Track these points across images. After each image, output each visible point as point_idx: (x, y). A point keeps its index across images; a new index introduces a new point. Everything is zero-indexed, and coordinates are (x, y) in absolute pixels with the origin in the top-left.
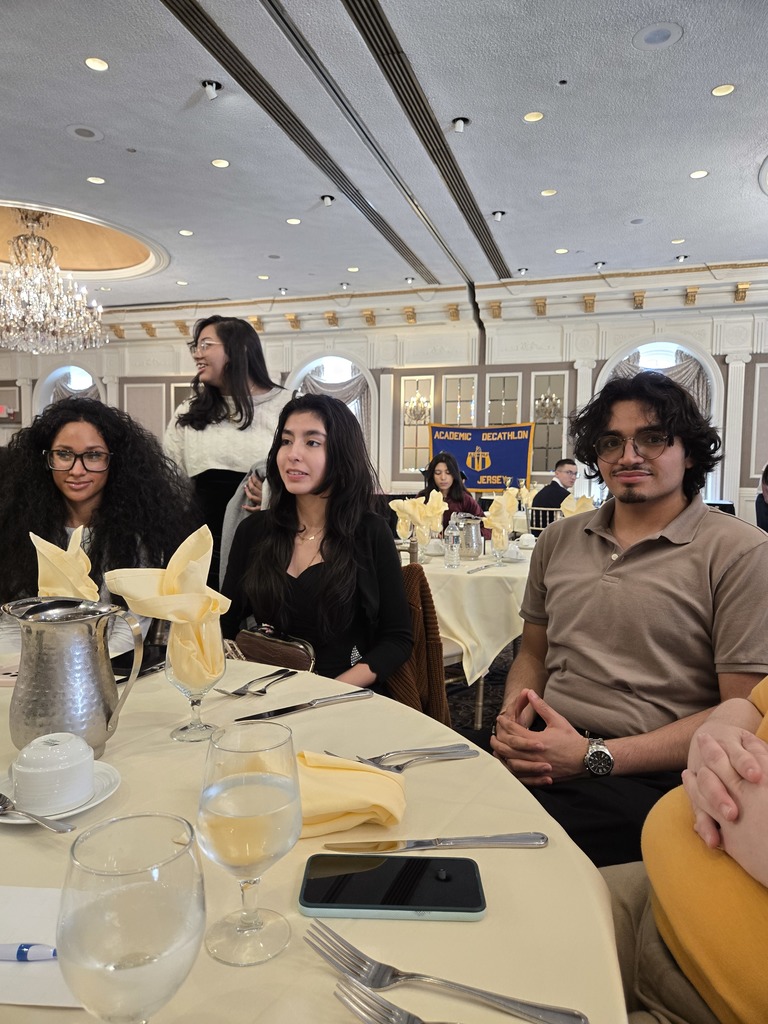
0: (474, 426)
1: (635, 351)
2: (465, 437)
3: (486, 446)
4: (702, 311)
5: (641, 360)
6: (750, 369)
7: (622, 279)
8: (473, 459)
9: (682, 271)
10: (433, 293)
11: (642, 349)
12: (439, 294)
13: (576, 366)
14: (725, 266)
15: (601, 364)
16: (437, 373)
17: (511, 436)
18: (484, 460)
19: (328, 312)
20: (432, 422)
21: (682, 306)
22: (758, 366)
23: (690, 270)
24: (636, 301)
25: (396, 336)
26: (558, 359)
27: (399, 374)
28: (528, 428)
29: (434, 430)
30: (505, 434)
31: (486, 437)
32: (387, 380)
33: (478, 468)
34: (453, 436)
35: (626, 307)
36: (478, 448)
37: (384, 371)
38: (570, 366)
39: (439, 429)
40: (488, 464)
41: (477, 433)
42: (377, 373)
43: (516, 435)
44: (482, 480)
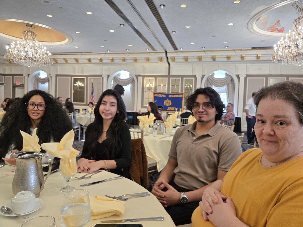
0: (167, 93)
1: (213, 73)
2: (164, 96)
3: (170, 99)
4: (233, 62)
5: (215, 75)
6: (246, 79)
7: (210, 52)
8: (166, 102)
9: (227, 51)
10: (154, 54)
11: (215, 72)
12: (156, 54)
13: (196, 76)
14: (239, 50)
15: (203, 76)
16: (156, 77)
17: (178, 96)
18: (169, 103)
19: (122, 58)
20: (154, 91)
21: (227, 60)
22: (248, 78)
23: (229, 50)
24: (214, 59)
25: (143, 65)
26: (191, 74)
27: (144, 77)
28: (182, 94)
29: (154, 93)
30: (176, 95)
31: (170, 96)
32: (140, 78)
33: (168, 105)
34: (160, 96)
35: (211, 60)
36: (167, 99)
37: (140, 76)
38: (195, 76)
39: (156, 93)
40: (171, 104)
41: (167, 95)
42: (137, 76)
43: (179, 96)
44: (169, 109)
